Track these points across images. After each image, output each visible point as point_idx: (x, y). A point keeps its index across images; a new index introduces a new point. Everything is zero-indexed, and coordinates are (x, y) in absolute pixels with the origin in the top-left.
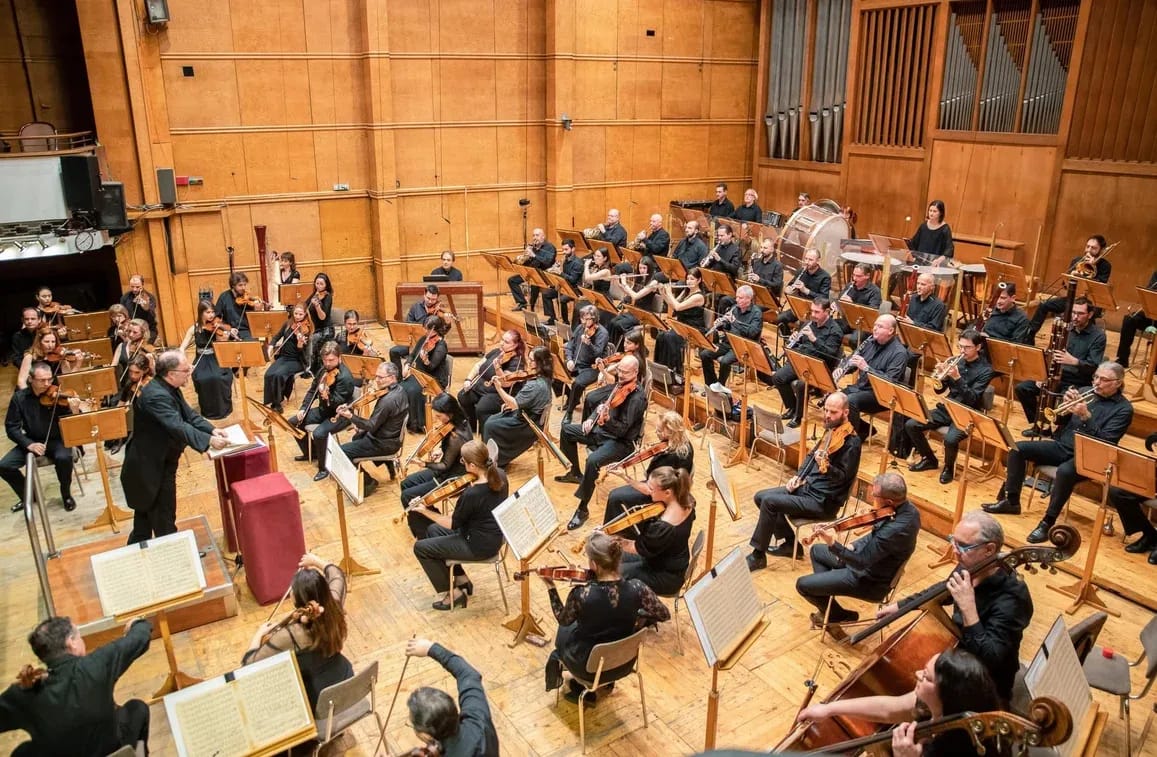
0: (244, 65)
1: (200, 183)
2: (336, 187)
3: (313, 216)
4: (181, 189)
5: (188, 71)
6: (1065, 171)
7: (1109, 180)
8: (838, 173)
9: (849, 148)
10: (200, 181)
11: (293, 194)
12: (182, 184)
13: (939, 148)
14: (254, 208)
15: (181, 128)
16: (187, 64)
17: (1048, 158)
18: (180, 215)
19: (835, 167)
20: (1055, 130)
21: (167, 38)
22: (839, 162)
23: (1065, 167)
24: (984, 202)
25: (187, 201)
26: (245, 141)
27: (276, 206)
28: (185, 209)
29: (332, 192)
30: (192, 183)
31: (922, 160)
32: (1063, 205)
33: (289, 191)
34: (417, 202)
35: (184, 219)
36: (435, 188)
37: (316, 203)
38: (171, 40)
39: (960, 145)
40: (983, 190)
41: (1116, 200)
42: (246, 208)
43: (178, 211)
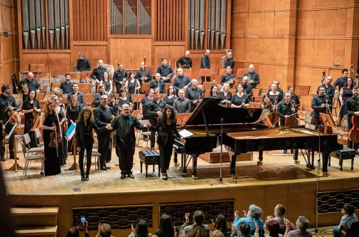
6: (155, 45)
7: (167, 47)
8: (70, 53)
9: (73, 43)
13: (112, 41)
17: (149, 42)
19: (68, 51)
20: (150, 33)
22: (69, 48)
23: (155, 44)
24: (131, 58)
31: (106, 45)
32: (156, 56)
39: (120, 39)
40: (130, 54)
41: (170, 53)
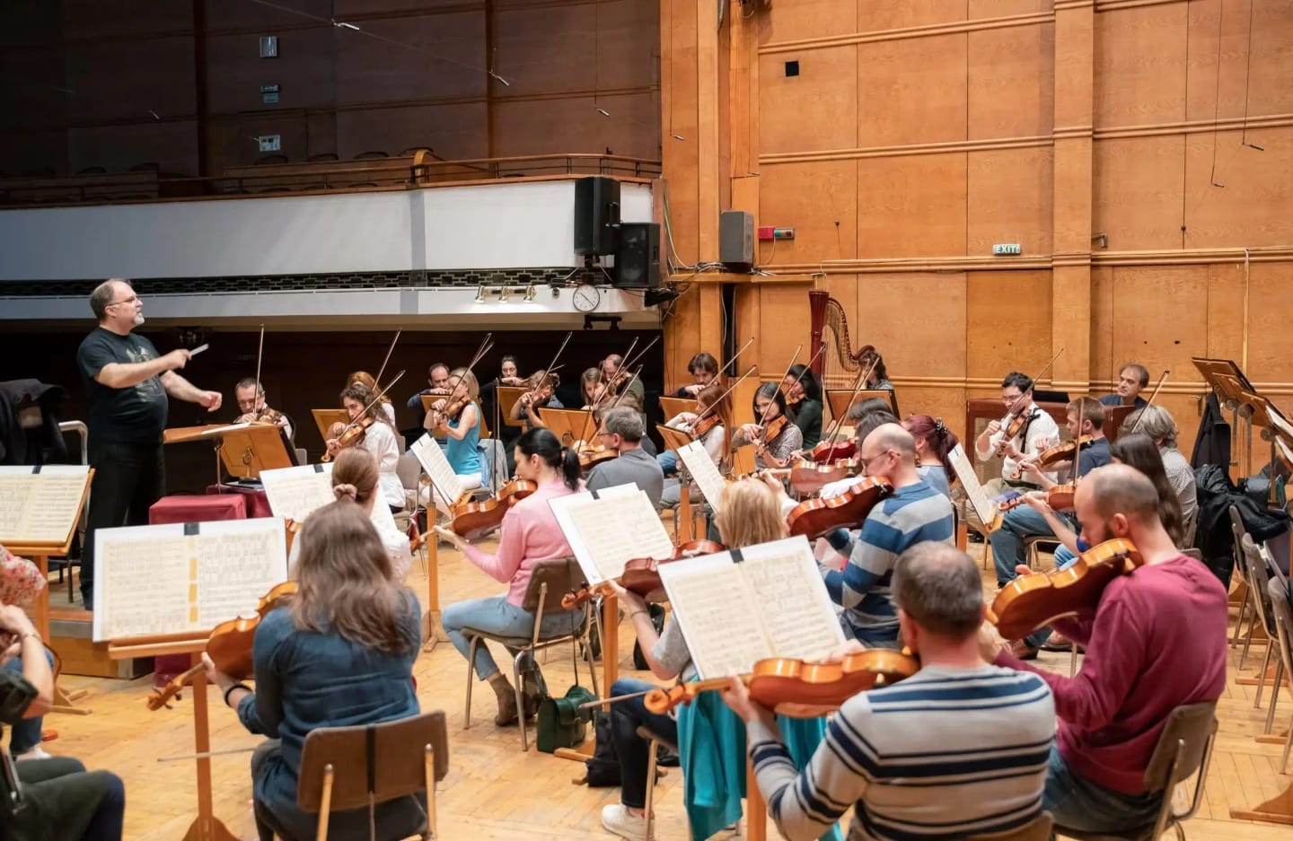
0: (870, 51)
1: (789, 237)
2: (996, 248)
3: (955, 299)
4: (765, 246)
5: (792, 69)
10: (789, 234)
11: (925, 259)
12: (766, 238)
14: (865, 281)
15: (772, 154)
16: (791, 57)
18: (759, 285)
21: (770, 23)
25: (771, 263)
26: (861, 173)
27: (897, 279)
28: (764, 276)
29: (988, 258)
30: (780, 238)
33: (922, 254)
34: (1141, 277)
35: (765, 292)
36: (1182, 251)
37: (963, 277)
38: (774, 25)
42: (853, 279)
43: (755, 279)
